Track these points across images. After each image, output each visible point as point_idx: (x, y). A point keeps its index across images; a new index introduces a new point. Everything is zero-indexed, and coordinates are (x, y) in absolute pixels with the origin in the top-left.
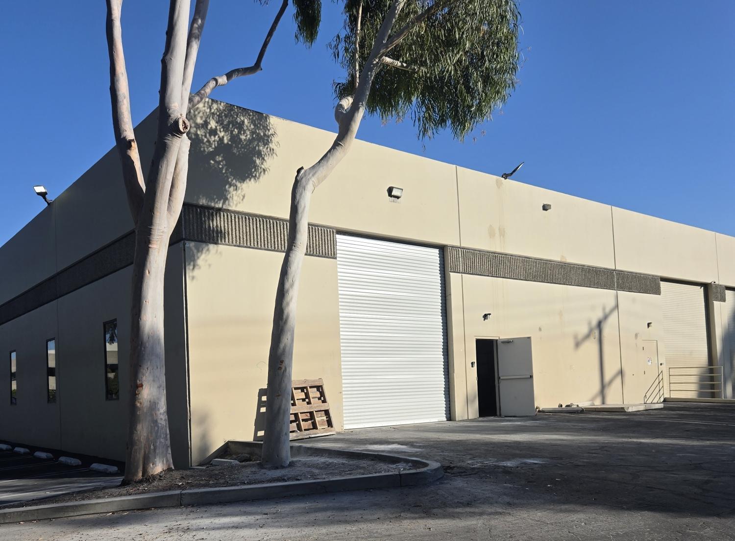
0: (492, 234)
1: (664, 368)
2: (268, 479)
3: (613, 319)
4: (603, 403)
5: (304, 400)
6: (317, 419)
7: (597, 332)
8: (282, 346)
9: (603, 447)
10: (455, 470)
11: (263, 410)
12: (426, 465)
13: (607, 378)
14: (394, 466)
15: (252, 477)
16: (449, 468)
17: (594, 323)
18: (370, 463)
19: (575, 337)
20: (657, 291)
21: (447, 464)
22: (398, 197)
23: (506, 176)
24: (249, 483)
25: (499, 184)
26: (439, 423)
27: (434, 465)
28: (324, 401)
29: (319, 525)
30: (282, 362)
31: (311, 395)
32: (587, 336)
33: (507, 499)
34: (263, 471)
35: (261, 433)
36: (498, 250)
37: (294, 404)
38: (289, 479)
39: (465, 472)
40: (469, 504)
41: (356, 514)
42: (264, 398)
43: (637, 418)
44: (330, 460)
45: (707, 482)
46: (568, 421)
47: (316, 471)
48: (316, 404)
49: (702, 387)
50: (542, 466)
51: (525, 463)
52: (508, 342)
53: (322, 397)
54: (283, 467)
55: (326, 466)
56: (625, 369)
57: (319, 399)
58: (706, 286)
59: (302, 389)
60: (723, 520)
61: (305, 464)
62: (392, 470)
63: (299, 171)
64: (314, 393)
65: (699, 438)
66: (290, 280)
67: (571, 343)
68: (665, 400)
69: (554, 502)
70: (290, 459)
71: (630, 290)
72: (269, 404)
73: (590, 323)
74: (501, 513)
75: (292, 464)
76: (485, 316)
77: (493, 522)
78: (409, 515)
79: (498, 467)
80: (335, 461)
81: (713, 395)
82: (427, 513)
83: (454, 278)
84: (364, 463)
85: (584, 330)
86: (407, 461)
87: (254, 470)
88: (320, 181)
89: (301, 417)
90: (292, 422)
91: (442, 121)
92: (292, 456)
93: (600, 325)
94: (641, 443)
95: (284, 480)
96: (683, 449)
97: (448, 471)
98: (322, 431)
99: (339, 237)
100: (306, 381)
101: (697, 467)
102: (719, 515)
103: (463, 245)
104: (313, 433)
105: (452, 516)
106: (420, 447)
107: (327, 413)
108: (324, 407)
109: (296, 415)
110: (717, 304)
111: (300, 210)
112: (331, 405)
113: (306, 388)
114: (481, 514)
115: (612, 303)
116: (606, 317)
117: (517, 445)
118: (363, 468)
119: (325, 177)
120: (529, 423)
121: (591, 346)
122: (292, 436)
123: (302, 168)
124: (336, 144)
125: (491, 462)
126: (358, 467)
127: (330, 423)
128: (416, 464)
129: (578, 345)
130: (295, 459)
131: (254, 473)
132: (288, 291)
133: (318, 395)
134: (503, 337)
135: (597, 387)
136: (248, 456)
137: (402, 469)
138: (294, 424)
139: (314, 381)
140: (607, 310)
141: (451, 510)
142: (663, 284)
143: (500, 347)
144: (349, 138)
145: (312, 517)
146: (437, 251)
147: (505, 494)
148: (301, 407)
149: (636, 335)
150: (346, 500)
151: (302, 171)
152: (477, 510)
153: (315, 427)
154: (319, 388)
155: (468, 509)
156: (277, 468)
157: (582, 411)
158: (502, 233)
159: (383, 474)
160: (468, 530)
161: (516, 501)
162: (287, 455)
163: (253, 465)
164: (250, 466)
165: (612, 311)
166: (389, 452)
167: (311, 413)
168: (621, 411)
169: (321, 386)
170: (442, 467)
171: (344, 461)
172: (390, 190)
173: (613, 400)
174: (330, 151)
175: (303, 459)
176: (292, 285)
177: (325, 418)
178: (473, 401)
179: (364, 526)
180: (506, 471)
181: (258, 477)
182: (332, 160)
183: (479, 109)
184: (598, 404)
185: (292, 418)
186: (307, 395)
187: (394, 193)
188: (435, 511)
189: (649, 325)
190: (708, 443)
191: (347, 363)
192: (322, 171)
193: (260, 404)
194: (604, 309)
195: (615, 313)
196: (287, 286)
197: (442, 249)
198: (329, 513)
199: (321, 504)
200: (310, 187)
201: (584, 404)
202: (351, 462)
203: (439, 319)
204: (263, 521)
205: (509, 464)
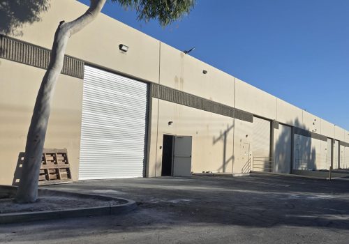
0: (176, 80)
1: (251, 157)
2: (19, 210)
3: (231, 131)
4: (224, 171)
5: (52, 161)
6: (61, 173)
7: (223, 137)
8: (38, 126)
9: (221, 194)
10: (144, 205)
11: (21, 166)
12: (127, 202)
13: (227, 160)
14: (107, 202)
15: (7, 208)
16: (141, 203)
17: (223, 132)
18: (93, 200)
19: (214, 138)
20: (251, 121)
21: (139, 201)
22: (125, 51)
23: (186, 52)
24: (4, 213)
25: (182, 56)
26: (139, 178)
27: (132, 202)
28: (67, 163)
29: (52, 239)
30: (37, 137)
31: (58, 158)
32: (219, 139)
33: (170, 220)
34: (17, 204)
35: (18, 181)
36: (179, 89)
37: (45, 164)
38: (34, 210)
39: (149, 206)
40: (149, 224)
41: (79, 231)
42: (23, 159)
43: (237, 180)
44: (66, 198)
45: (263, 211)
46: (207, 180)
47: (55, 205)
48: (61, 164)
49: (265, 166)
50: (190, 203)
51: (182, 202)
52: (180, 138)
53: (66, 160)
54: (31, 202)
55: (62, 203)
56: (235, 156)
57: (63, 161)
58: (271, 121)
59: (52, 155)
60: (268, 229)
61: (47, 201)
62: (106, 205)
63: (61, 23)
64: (59, 157)
65: (262, 190)
66: (49, 87)
67: (211, 141)
68: (251, 172)
69: (194, 221)
70: (37, 198)
71: (240, 119)
72: (25, 163)
73: (221, 132)
74: (165, 228)
75: (38, 201)
76: (170, 123)
77: (161, 233)
78: (112, 231)
79: (168, 203)
80: (69, 199)
81: (270, 171)
82: (124, 229)
83: (155, 101)
84: (88, 201)
85: (218, 135)
86: (115, 200)
87: (9, 204)
88: (75, 32)
89: (49, 171)
90: (41, 174)
91: (153, 15)
92: (39, 195)
93: (225, 133)
94: (238, 192)
95: (31, 211)
96: (255, 195)
97: (140, 205)
98: (63, 180)
99: (86, 67)
100: (55, 150)
101: (260, 204)
102: (266, 227)
103: (161, 84)
104: (57, 182)
105: (138, 230)
106: (125, 192)
107: (68, 170)
108: (66, 166)
109: (46, 170)
110: (275, 130)
111: (60, 46)
112: (71, 165)
113: (55, 154)
114: (155, 229)
115: (231, 124)
116: (228, 130)
117: (180, 191)
118: (88, 203)
119: (79, 30)
120: (187, 180)
121: (220, 144)
122: (40, 183)
123: (63, 22)
124: (88, 13)
125: (164, 200)
126: (84, 203)
127: (69, 176)
128: (121, 201)
129: (214, 142)
130: (41, 198)
131: (9, 206)
132: (46, 93)
133: (63, 158)
134: (178, 135)
135: (221, 164)
136: (6, 195)
137: (112, 204)
138: (44, 176)
139: (60, 150)
140: (230, 126)
141: (138, 227)
142: (254, 118)
143: (176, 139)
144: (96, 11)
145: (48, 234)
146: (146, 85)
147: (170, 218)
148: (50, 166)
149: (241, 140)
150: (73, 222)
151: (64, 24)
152: (153, 227)
153: (58, 177)
154: (64, 155)
155: (148, 226)
156: (27, 203)
157: (214, 175)
158: (182, 81)
159: (100, 207)
160: (146, 238)
161: (175, 221)
162: (35, 195)
163: (9, 201)
164: (6, 201)
165: (231, 128)
166: (106, 194)
167: (57, 170)
168: (231, 176)
169: (66, 154)
170: (137, 203)
171: (76, 199)
172: (121, 46)
173: (228, 171)
174: (83, 16)
175: (47, 197)
176: (50, 90)
177: (66, 173)
178: (159, 167)
179: (82, 238)
180: (172, 205)
181: (12, 208)
182: (84, 22)
183: (175, 14)
184: (221, 171)
185: (43, 172)
186: (55, 158)
187: (123, 48)
188: (129, 228)
189: (247, 136)
190: (266, 193)
191: (84, 141)
192: (77, 26)
193: (20, 162)
194: (228, 126)
195: (232, 129)
196: (46, 90)
197: (149, 84)
198: (60, 231)
199: (56, 225)
200: (68, 34)
201: (215, 172)
202: (80, 200)
203: (144, 122)
204: (11, 237)
205: (173, 201)
